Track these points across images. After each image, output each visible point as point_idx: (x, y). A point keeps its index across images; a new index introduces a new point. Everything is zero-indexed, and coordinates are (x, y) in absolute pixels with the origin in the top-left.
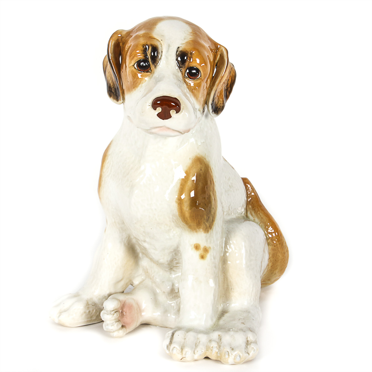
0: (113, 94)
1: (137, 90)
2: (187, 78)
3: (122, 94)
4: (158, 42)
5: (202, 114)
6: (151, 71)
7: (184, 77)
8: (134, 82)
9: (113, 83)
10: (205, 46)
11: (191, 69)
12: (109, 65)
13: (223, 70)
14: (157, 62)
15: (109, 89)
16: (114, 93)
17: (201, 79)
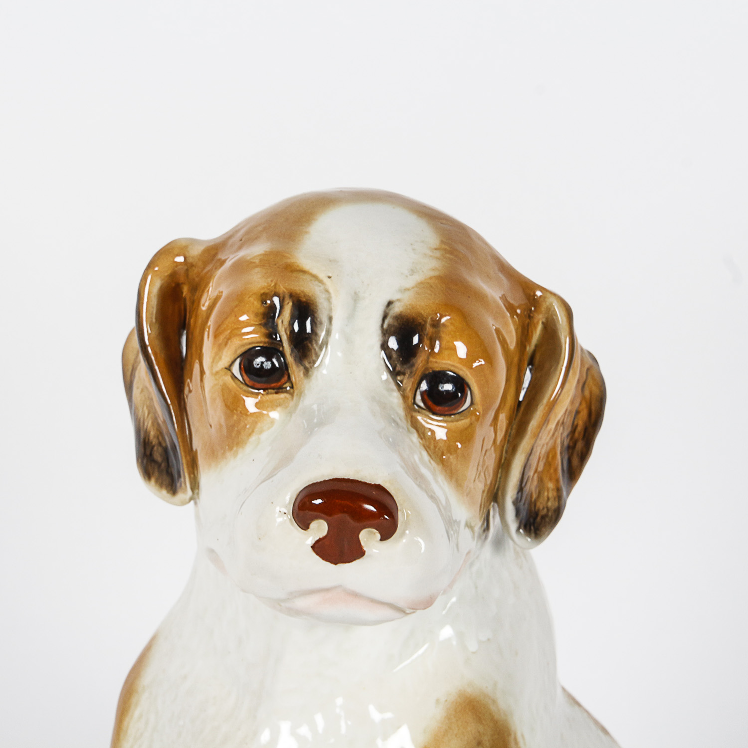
0: (156, 470)
1: (240, 455)
2: (420, 410)
3: (188, 468)
4: (317, 282)
5: (479, 537)
6: (292, 387)
7: (411, 408)
8: (231, 428)
9: (157, 430)
10: (487, 296)
11: (435, 378)
12: (142, 365)
13: (555, 380)
14: (314, 358)
15: (142, 450)
16: (159, 465)
17: (473, 413)
